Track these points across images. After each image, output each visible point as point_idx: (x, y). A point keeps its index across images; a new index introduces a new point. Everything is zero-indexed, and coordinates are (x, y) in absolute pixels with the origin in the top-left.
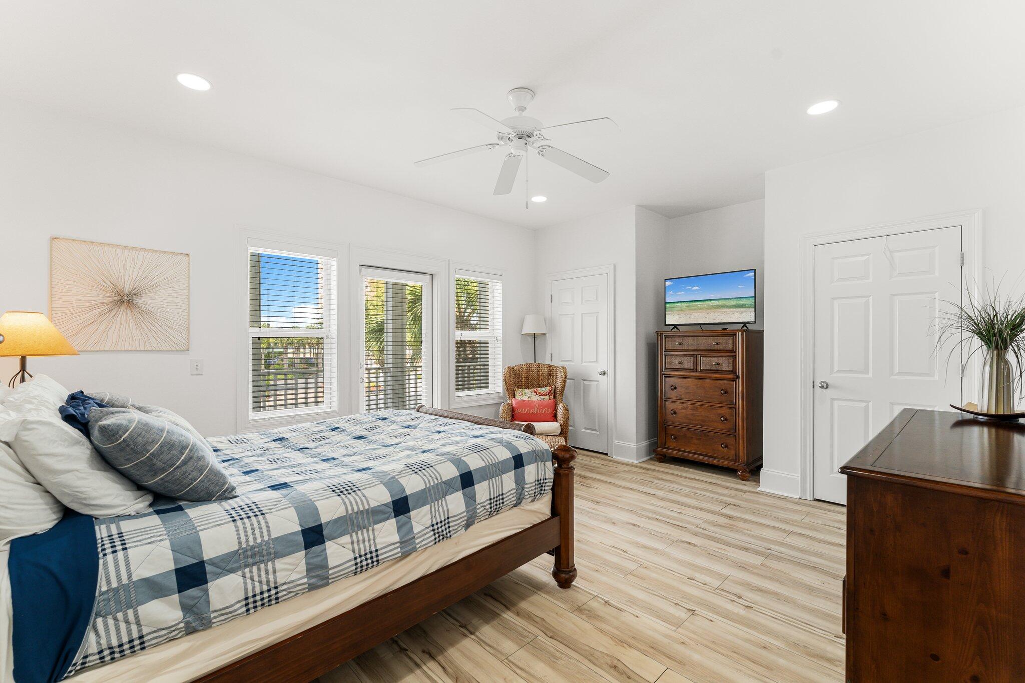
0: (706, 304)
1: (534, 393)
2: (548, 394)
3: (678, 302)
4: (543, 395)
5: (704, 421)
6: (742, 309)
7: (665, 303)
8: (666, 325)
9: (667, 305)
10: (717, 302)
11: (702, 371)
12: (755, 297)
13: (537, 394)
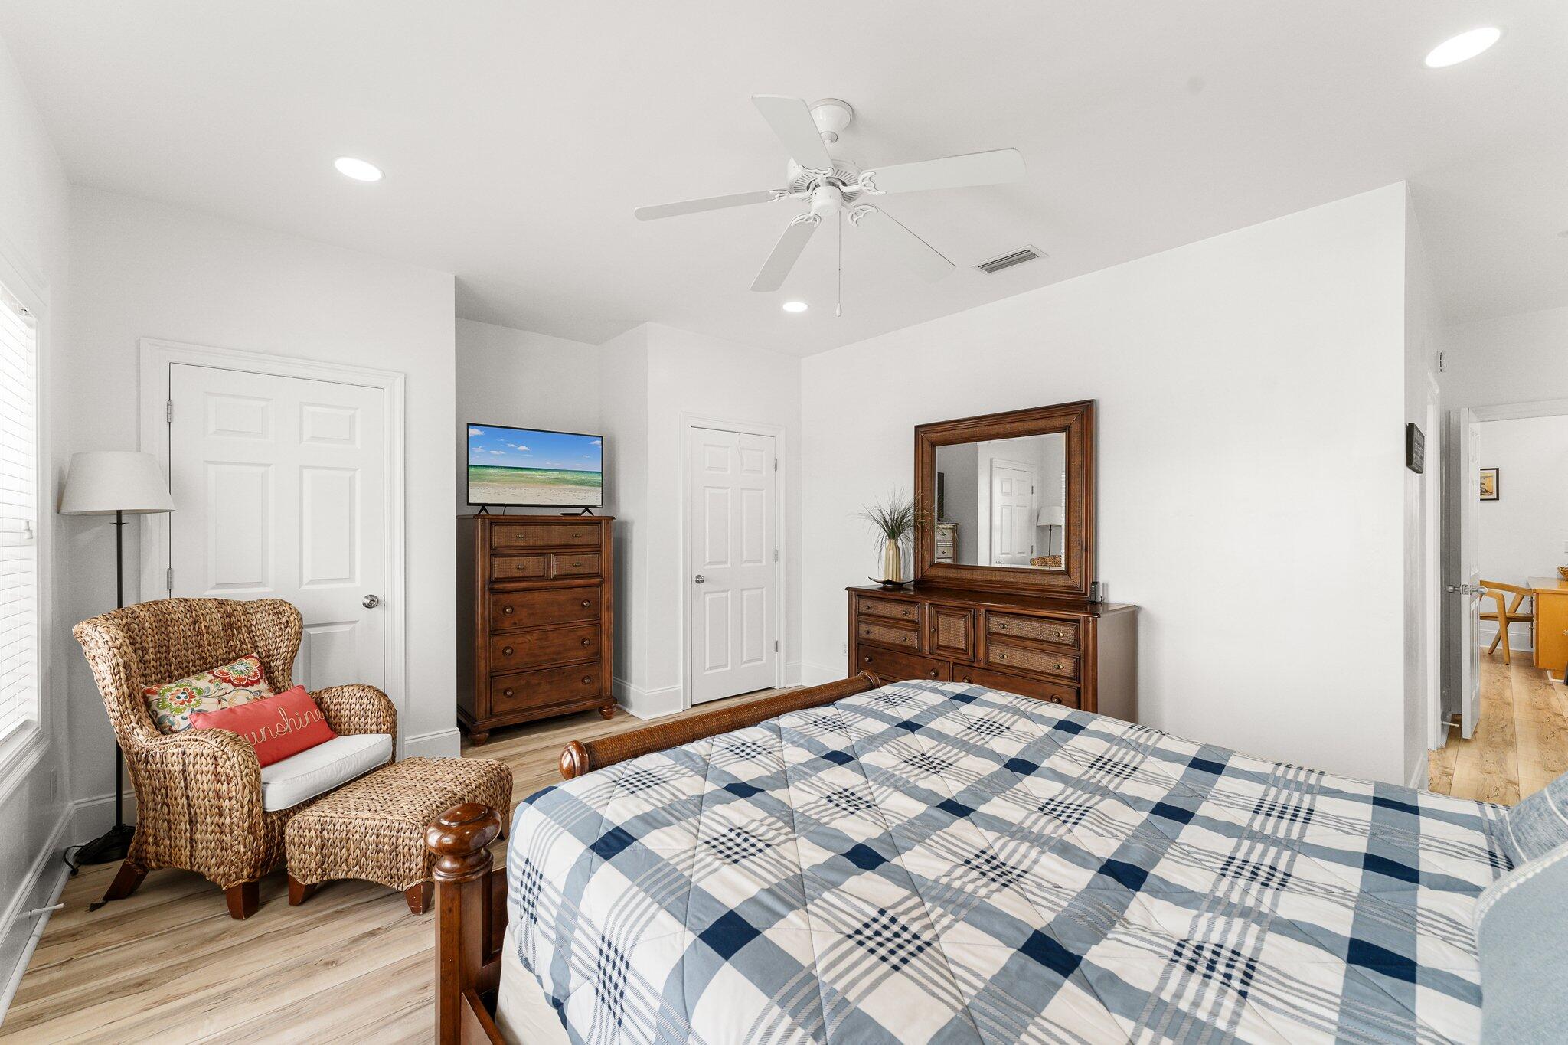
0: (538, 475)
1: (224, 685)
2: (261, 677)
3: (492, 467)
4: (252, 683)
5: (559, 653)
6: (587, 488)
7: (468, 466)
8: (469, 504)
9: (471, 470)
10: (555, 475)
11: (556, 578)
12: (602, 473)
13: (234, 685)
